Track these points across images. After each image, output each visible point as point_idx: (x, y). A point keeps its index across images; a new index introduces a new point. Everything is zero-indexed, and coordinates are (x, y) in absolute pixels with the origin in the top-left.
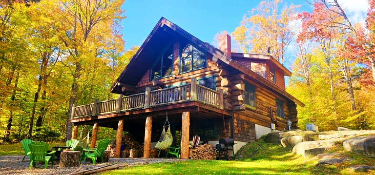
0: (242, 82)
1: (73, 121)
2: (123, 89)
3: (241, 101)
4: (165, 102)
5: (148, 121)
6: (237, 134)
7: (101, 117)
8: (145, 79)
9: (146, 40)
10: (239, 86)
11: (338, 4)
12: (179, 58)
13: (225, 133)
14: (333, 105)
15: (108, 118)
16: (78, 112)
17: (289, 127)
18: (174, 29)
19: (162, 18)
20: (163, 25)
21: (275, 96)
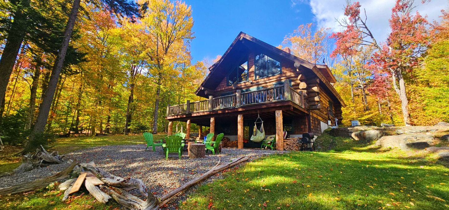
0: (317, 85)
1: (169, 118)
2: (206, 93)
3: (317, 102)
4: (249, 103)
5: (240, 118)
6: (313, 129)
7: (195, 115)
8: (223, 84)
9: (227, 52)
10: (315, 89)
11: (365, 26)
12: (254, 66)
13: (302, 129)
14: (353, 107)
15: (201, 115)
16: (172, 110)
17: (336, 123)
18: (254, 41)
19: (241, 33)
20: (242, 38)
21: (328, 99)
